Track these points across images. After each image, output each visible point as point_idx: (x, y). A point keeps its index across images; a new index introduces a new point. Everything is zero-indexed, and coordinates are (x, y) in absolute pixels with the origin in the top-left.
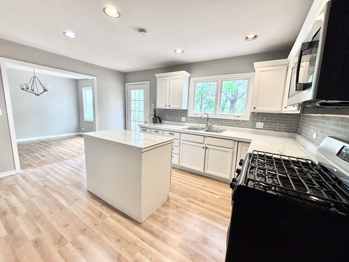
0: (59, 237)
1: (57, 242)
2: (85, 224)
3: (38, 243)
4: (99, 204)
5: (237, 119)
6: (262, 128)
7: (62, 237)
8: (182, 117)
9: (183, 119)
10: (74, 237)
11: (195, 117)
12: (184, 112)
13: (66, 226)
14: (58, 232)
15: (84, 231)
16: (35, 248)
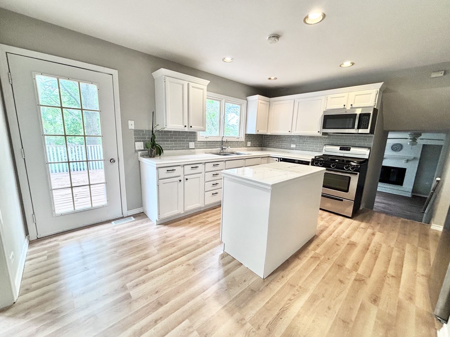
0: (357, 283)
1: (363, 282)
2: (332, 266)
3: (374, 297)
4: (297, 261)
5: (238, 141)
6: (250, 146)
7: (356, 280)
8: (190, 143)
9: (192, 145)
10: (350, 272)
11: (206, 140)
12: (192, 135)
13: (341, 282)
14: (352, 286)
15: (340, 266)
16: (380, 298)
